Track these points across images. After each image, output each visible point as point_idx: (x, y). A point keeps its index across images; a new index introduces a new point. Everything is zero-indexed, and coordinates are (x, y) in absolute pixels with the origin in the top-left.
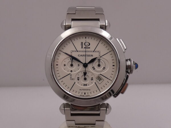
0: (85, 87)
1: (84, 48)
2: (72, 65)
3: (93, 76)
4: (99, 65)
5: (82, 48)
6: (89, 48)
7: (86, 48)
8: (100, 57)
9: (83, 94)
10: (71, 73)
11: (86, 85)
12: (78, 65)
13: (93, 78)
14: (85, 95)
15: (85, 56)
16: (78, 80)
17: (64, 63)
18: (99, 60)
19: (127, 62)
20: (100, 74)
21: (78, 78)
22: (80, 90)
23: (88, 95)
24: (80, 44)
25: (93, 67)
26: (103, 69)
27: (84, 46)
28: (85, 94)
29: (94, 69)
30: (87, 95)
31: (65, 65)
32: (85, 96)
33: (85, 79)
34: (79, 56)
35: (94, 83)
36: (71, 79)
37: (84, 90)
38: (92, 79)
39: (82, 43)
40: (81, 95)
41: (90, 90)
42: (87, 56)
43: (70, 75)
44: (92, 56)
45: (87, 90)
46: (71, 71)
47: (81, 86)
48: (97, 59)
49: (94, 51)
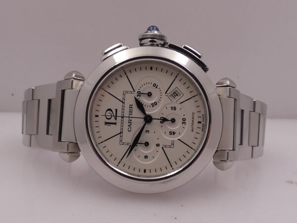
0: (189, 122)
1: (116, 119)
2: (147, 144)
3: (169, 107)
4: (149, 94)
5: (115, 124)
6: (116, 110)
7: (116, 116)
8: (134, 91)
9: (200, 125)
10: (161, 146)
11: (184, 120)
12: (147, 132)
13: (172, 107)
14: (202, 123)
15: (131, 119)
16: (174, 133)
17: (142, 158)
18: (139, 94)
19: (145, 45)
20: (166, 93)
21: (171, 133)
22: (192, 131)
23: (202, 116)
24: (107, 126)
25: (153, 106)
27: (113, 120)
28: (199, 122)
29: (156, 103)
31: (146, 157)
33: (173, 121)
34: (129, 130)
35: (181, 105)
36: (172, 146)
37: (193, 123)
38: (175, 108)
39: (106, 123)
40: (201, 129)
41: (193, 114)
42: (131, 116)
43: (164, 148)
44: (131, 107)
45: (193, 119)
46: (158, 145)
47: (186, 129)
48: (137, 98)
49: (122, 102)
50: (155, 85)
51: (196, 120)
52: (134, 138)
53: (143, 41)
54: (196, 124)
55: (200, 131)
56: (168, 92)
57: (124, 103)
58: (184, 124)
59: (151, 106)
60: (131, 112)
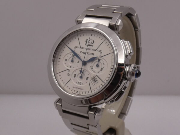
0: (79, 85)
1: (88, 45)
2: (72, 61)
3: (89, 76)
4: (97, 66)
5: (86, 45)
6: (93, 46)
8: (101, 57)
9: (75, 92)
12: (78, 62)
14: (77, 94)
16: (75, 77)
18: (99, 60)
20: (96, 75)
21: (75, 75)
22: (74, 87)
24: (85, 40)
28: (77, 92)
29: (92, 68)
30: (79, 94)
31: (66, 60)
33: (81, 77)
34: (81, 52)
35: (88, 83)
37: (77, 88)
38: (87, 79)
39: (87, 40)
40: (73, 93)
41: (82, 89)
42: (88, 54)
43: (68, 70)
44: (93, 54)
45: (80, 89)
47: (75, 84)
48: (97, 58)
49: (96, 50)
50: (102, 69)
55: (73, 91)
56: (97, 77)
58: (78, 83)
59: (91, 66)
60: (90, 54)
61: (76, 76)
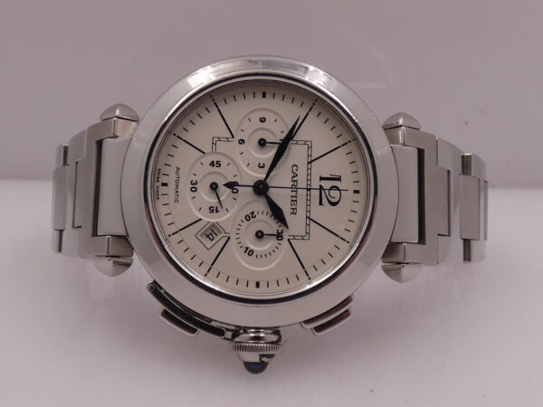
0: (185, 187)
1: (321, 186)
3: (222, 213)
4: (260, 234)
5: (321, 179)
6: (321, 203)
7: (320, 191)
8: (289, 240)
9: (164, 179)
10: (236, 139)
11: (194, 189)
12: (262, 165)
13: (217, 212)
14: (159, 184)
16: (212, 164)
17: (270, 117)
18: (279, 236)
19: (270, 331)
20: (229, 238)
21: (219, 164)
22: (178, 169)
23: (161, 197)
24: (337, 173)
25: (253, 213)
26: (247, 248)
27: (327, 185)
28: (165, 185)
29: (248, 218)
30: (160, 193)
31: (263, 120)
32: (157, 184)
33: (214, 187)
34: (295, 168)
35: (200, 217)
36: (215, 140)
37: (177, 182)
39: (339, 179)
40: (161, 173)
41: (176, 201)
43: (230, 135)
44: (294, 211)
45: (177, 192)
46: (242, 142)
48: (283, 228)
49: (310, 219)
50: (251, 253)
51: (171, 189)
52: (285, 154)
53: (274, 338)
54: (171, 181)
55: (165, 170)
56: (225, 239)
57: (307, 217)
58: (194, 182)
59: (255, 213)
60: (294, 201)
61: (215, 169)
